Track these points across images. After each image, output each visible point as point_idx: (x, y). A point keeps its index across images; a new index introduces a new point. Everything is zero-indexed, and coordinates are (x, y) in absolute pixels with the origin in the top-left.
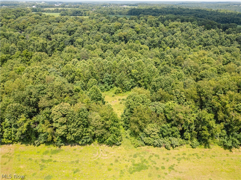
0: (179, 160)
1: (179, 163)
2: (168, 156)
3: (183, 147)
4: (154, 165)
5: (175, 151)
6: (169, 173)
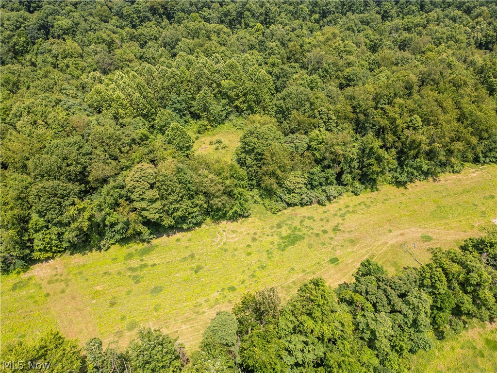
0: (342, 216)
1: (343, 220)
2: (326, 215)
3: (342, 197)
4: (311, 231)
5: (333, 205)
6: (336, 236)
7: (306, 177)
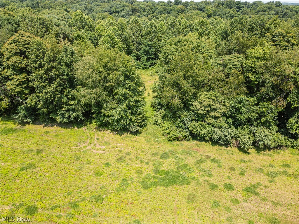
0: (272, 176)
1: (271, 182)
2: (243, 165)
3: (282, 152)
4: (206, 178)
5: (262, 157)
6: (245, 201)
7: (228, 105)
